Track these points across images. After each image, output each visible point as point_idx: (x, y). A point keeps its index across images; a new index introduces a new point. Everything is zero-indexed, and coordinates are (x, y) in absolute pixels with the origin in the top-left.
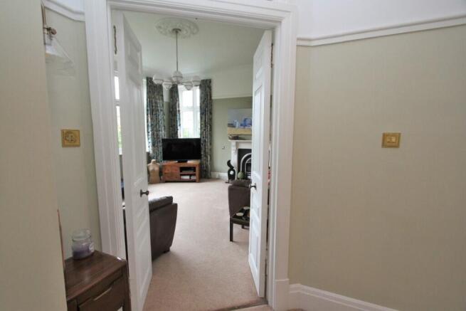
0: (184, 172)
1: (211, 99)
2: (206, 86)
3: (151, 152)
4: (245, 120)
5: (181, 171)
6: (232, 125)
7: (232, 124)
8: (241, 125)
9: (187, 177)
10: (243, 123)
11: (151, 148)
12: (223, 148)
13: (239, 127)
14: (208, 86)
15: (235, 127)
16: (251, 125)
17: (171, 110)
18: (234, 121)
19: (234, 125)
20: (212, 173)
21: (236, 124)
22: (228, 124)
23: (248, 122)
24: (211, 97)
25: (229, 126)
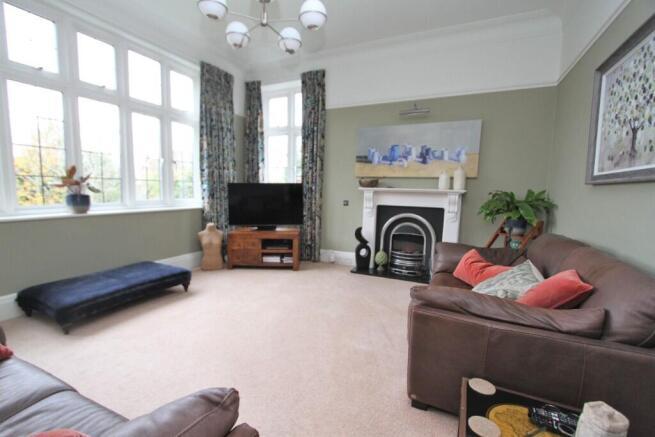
0: (269, 250)
1: (324, 109)
2: (314, 85)
3: (207, 208)
4: (393, 149)
5: (264, 247)
6: (364, 159)
7: (366, 157)
8: (385, 158)
9: (276, 260)
10: (388, 155)
11: (206, 200)
12: (346, 203)
13: (379, 162)
14: (319, 84)
15: (370, 162)
16: (406, 158)
17: (248, 131)
18: (369, 151)
19: (370, 158)
20: (322, 251)
21: (373, 156)
22: (358, 157)
23: (399, 151)
24: (324, 104)
25: (358, 161)
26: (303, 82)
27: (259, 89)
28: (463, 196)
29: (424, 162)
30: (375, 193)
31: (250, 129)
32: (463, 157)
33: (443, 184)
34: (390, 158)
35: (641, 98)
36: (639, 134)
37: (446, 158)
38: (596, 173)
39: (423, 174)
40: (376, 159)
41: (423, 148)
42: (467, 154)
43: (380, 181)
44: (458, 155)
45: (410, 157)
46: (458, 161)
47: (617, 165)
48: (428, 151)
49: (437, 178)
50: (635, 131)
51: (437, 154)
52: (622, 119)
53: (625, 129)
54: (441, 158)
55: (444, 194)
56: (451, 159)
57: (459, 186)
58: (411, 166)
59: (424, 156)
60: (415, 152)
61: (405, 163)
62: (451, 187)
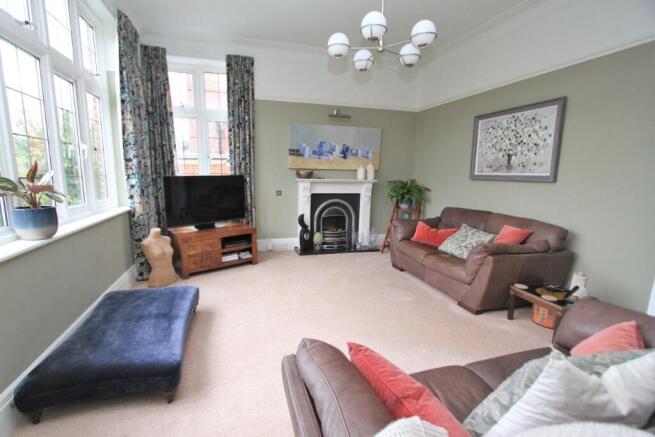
0: (229, 248)
1: (253, 99)
2: (240, 70)
3: (139, 210)
4: (321, 145)
5: (223, 247)
6: (296, 152)
7: (298, 151)
8: (314, 153)
9: (234, 257)
10: (317, 149)
11: (137, 199)
12: (279, 193)
13: (310, 156)
14: (248, 72)
15: (302, 155)
16: (331, 153)
17: (150, 109)
18: (301, 146)
19: (301, 152)
20: (258, 241)
21: (304, 151)
22: (290, 150)
23: (326, 148)
24: (253, 94)
25: (290, 154)
26: (228, 65)
27: (164, 58)
28: (374, 185)
29: (345, 157)
30: (312, 183)
31: (154, 107)
32: (370, 155)
33: (360, 175)
34: (318, 153)
35: (513, 141)
36: (513, 158)
37: (360, 155)
38: (476, 173)
39: (344, 167)
40: (307, 154)
41: (344, 145)
42: (373, 153)
43: (315, 172)
44: (367, 153)
45: (334, 153)
46: (367, 157)
47: (495, 170)
48: (347, 148)
49: (356, 171)
50: (509, 156)
51: (354, 152)
52: (498, 148)
53: (501, 154)
54: (356, 155)
55: (361, 183)
56: (363, 156)
57: (371, 176)
58: (334, 160)
59: (345, 153)
60: (338, 149)
61: (331, 157)
62: (366, 178)
